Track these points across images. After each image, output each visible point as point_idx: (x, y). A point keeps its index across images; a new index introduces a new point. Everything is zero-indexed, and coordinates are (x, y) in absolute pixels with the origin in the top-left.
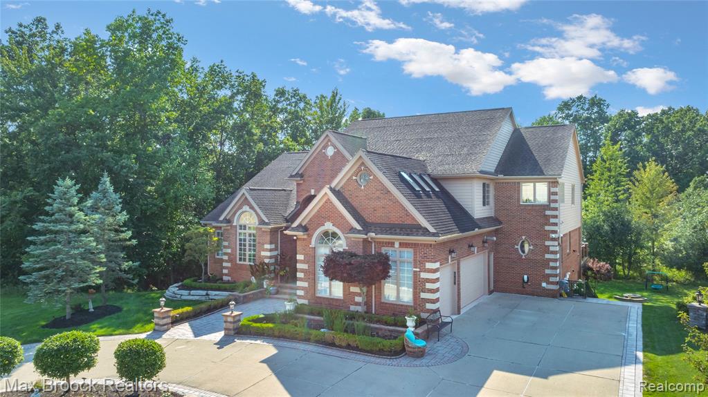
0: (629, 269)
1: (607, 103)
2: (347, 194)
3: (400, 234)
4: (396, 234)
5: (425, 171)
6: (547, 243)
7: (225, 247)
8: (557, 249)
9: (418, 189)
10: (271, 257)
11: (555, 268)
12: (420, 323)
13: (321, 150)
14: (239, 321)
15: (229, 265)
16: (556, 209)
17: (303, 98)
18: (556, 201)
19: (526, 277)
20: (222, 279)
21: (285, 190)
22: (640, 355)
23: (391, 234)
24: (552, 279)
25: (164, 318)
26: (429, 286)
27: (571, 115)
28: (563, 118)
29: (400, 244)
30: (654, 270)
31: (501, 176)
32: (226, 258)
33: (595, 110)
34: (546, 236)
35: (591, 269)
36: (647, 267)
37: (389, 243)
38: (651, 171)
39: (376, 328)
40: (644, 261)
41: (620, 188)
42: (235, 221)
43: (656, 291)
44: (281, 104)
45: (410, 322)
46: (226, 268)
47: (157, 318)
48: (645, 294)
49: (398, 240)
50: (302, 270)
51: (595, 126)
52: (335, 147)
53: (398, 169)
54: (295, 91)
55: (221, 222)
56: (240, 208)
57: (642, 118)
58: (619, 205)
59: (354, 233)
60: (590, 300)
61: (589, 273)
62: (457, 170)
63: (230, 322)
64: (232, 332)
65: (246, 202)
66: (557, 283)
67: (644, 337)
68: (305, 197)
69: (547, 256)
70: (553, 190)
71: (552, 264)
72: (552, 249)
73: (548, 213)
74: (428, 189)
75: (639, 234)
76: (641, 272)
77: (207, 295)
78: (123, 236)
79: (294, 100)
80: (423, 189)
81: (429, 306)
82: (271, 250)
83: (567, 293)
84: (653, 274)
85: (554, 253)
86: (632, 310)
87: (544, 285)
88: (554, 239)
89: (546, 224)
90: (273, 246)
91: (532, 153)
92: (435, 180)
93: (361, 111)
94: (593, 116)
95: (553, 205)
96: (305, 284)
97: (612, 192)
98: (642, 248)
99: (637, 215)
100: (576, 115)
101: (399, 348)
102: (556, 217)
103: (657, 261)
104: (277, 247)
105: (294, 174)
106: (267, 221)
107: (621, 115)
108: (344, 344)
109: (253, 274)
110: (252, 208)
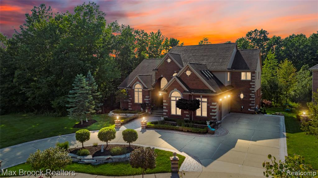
0: (277, 103)
1: (267, 32)
2: (182, 79)
3: (203, 93)
4: (201, 93)
5: (207, 69)
6: (250, 94)
7: (130, 97)
8: (254, 96)
9: (207, 76)
10: (148, 101)
11: (253, 103)
12: (211, 123)
13: (165, 60)
14: (146, 124)
15: (131, 104)
16: (254, 82)
17: (146, 34)
18: (254, 79)
19: (242, 107)
20: (128, 109)
21: (149, 75)
22: (285, 134)
23: (199, 93)
24: (252, 108)
25: (119, 123)
26: (213, 110)
27: (252, 38)
28: (249, 39)
29: (203, 96)
30: (286, 103)
31: (234, 70)
32: (130, 101)
33: (263, 35)
34: (250, 92)
35: (264, 103)
36: (284, 102)
37: (198, 96)
38: (286, 63)
39: (196, 125)
40: (283, 100)
41: (274, 71)
42: (133, 87)
43: (288, 111)
44: (137, 37)
45: (208, 123)
46: (130, 105)
47: (116, 123)
48: (283, 113)
49: (201, 95)
50: (165, 106)
51: (262, 42)
52: (171, 59)
53: (200, 69)
54: (142, 31)
55: (128, 88)
56: (135, 82)
57: (283, 39)
58: (274, 77)
59: (186, 92)
60: (265, 115)
61: (264, 105)
62: (219, 68)
63: (144, 124)
64: (145, 128)
65: (138, 80)
66: (254, 109)
67: (286, 127)
68: (159, 78)
69: (250, 99)
70: (253, 75)
71: (252, 102)
72: (252, 96)
73: (251, 83)
74: (210, 76)
75: (281, 89)
76: (282, 104)
77: (126, 115)
78: (97, 94)
79: (141, 35)
80: (209, 76)
81: (213, 117)
82: (148, 98)
83: (257, 113)
84: (286, 105)
85: (253, 98)
86: (281, 118)
87: (249, 110)
88: (253, 93)
89: (250, 88)
90: (149, 97)
91: (244, 61)
92: (211, 72)
93: (169, 39)
94: (261, 38)
95: (253, 81)
96: (167, 111)
97: (271, 72)
98: (282, 94)
99: (281, 81)
100: (254, 38)
101: (206, 131)
102: (254, 85)
103: (288, 100)
104: (150, 97)
105: (154, 69)
106: (147, 87)
107: (274, 38)
108: (186, 131)
109: (142, 107)
110: (140, 82)
